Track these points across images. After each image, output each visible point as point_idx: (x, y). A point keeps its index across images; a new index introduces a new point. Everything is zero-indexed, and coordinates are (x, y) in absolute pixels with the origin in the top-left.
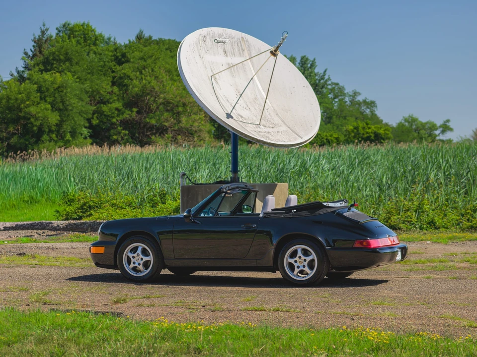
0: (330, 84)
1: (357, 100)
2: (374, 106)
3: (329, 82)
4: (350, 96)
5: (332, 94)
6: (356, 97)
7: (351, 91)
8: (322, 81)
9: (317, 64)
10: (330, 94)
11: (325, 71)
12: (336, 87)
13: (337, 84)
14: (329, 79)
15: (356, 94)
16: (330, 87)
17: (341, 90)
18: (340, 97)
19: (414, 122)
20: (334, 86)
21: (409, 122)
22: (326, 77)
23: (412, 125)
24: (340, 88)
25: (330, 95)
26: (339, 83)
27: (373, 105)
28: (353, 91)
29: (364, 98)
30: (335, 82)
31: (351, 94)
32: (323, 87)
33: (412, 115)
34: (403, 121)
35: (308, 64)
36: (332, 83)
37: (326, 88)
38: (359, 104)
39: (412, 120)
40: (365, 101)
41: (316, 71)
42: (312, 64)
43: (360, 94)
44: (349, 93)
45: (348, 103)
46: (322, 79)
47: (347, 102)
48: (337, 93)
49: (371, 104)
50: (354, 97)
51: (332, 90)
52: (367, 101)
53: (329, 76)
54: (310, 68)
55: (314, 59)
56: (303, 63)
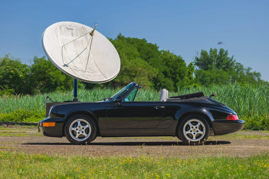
0: (235, 64)
1: (250, 72)
2: (260, 75)
3: (235, 63)
4: (246, 70)
5: (237, 69)
6: (249, 70)
8: (231, 62)
9: (228, 53)
10: (235, 69)
11: (233, 56)
12: (239, 65)
13: (239, 64)
14: (235, 61)
15: (249, 69)
16: (235, 65)
17: (241, 66)
18: (241, 71)
20: (238, 65)
22: (233, 60)
24: (240, 66)
25: (235, 70)
27: (259, 75)
28: (248, 67)
29: (254, 71)
30: (238, 62)
32: (231, 65)
35: (224, 53)
36: (237, 63)
37: (234, 66)
38: (251, 74)
40: (254, 73)
41: (228, 56)
42: (226, 53)
43: (251, 69)
44: (246, 69)
45: (245, 74)
46: (231, 61)
48: (239, 68)
49: (258, 75)
51: (237, 67)
52: (256, 73)
53: (235, 59)
54: (225, 55)
55: (227, 50)
56: (221, 52)
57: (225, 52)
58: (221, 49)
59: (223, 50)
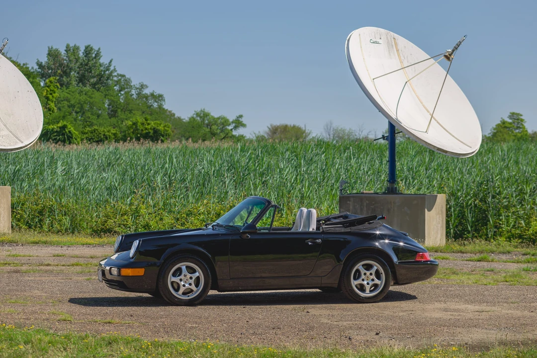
0: (115, 76)
1: (144, 93)
2: (162, 99)
3: (115, 74)
4: (137, 88)
5: (118, 86)
6: (143, 90)
7: (138, 84)
8: (107, 72)
9: (102, 54)
10: (115, 85)
11: (111, 61)
12: (123, 79)
13: (123, 76)
14: (115, 70)
15: (143, 86)
16: (115, 79)
17: (128, 82)
18: (126, 90)
19: (207, 116)
20: (120, 78)
21: (201, 117)
22: (112, 68)
23: (203, 119)
24: (126, 80)
25: (115, 87)
26: (125, 74)
27: (160, 98)
28: (140, 83)
29: (151, 91)
30: (122, 73)
31: (138, 87)
32: (108, 78)
33: (204, 110)
34: (195, 116)
35: (93, 54)
36: (118, 74)
37: (112, 80)
38: (146, 97)
39: (204, 114)
40: (152, 95)
41: (101, 61)
42: (97, 53)
43: (147, 87)
44: (136, 86)
45: (135, 96)
46: (108, 70)
47: (133, 95)
48: (124, 85)
49: (159, 98)
50: (140, 90)
51: (118, 82)
52: (155, 94)
53: (114, 67)
54: (95, 58)
55: (99, 49)
56: (88, 52)
57: (95, 53)
58: (87, 48)
59: (92, 49)
